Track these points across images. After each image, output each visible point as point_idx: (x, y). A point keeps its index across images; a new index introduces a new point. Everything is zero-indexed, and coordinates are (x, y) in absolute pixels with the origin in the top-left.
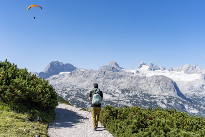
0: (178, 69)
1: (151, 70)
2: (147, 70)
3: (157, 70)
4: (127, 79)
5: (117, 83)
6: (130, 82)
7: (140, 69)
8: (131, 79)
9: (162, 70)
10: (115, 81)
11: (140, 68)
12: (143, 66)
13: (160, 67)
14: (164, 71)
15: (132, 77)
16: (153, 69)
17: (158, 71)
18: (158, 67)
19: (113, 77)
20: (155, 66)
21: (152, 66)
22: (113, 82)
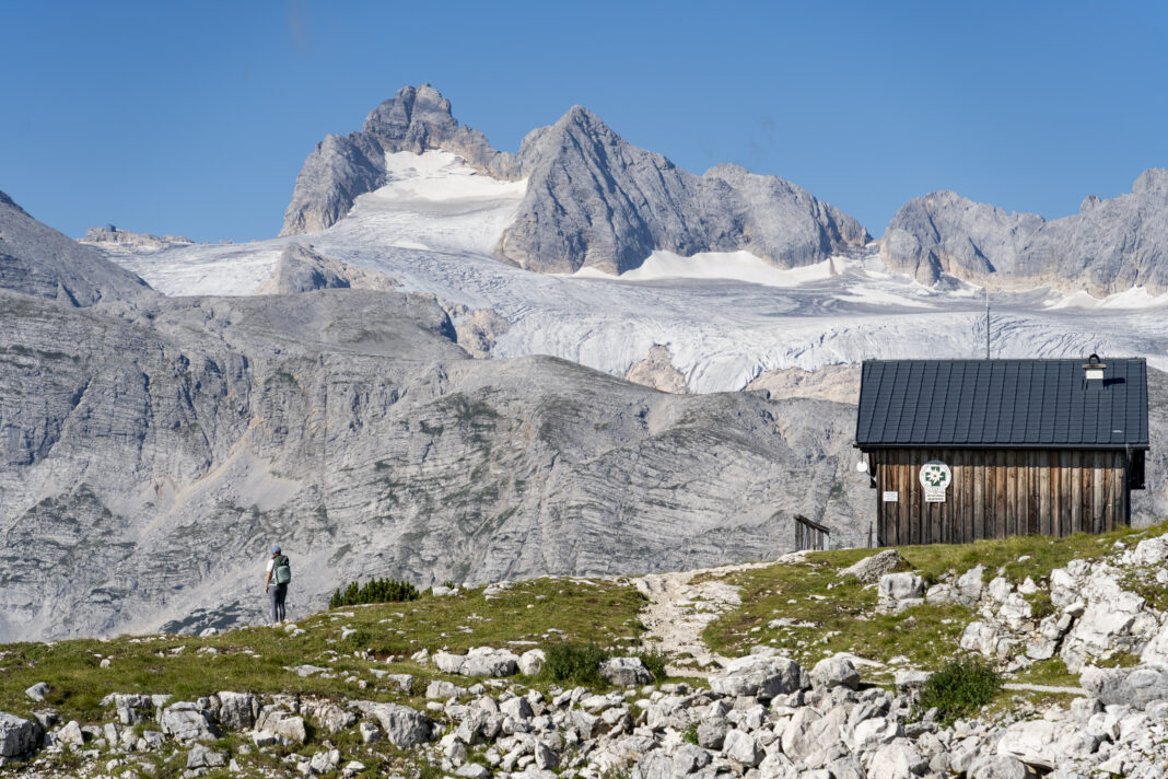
0: (1114, 233)
1: (577, 249)
2: (500, 254)
3: (691, 245)
4: (356, 456)
5: (149, 532)
6: (442, 520)
7: (345, 225)
8: (452, 453)
9: (791, 258)
10: (86, 496)
11: (342, 200)
12: (395, 162)
13: (755, 191)
14: (817, 272)
15: (473, 415)
16: (605, 233)
17: (711, 265)
18: (705, 200)
19: (36, 406)
20: (641, 182)
21: (584, 174)
22: (50, 510)
